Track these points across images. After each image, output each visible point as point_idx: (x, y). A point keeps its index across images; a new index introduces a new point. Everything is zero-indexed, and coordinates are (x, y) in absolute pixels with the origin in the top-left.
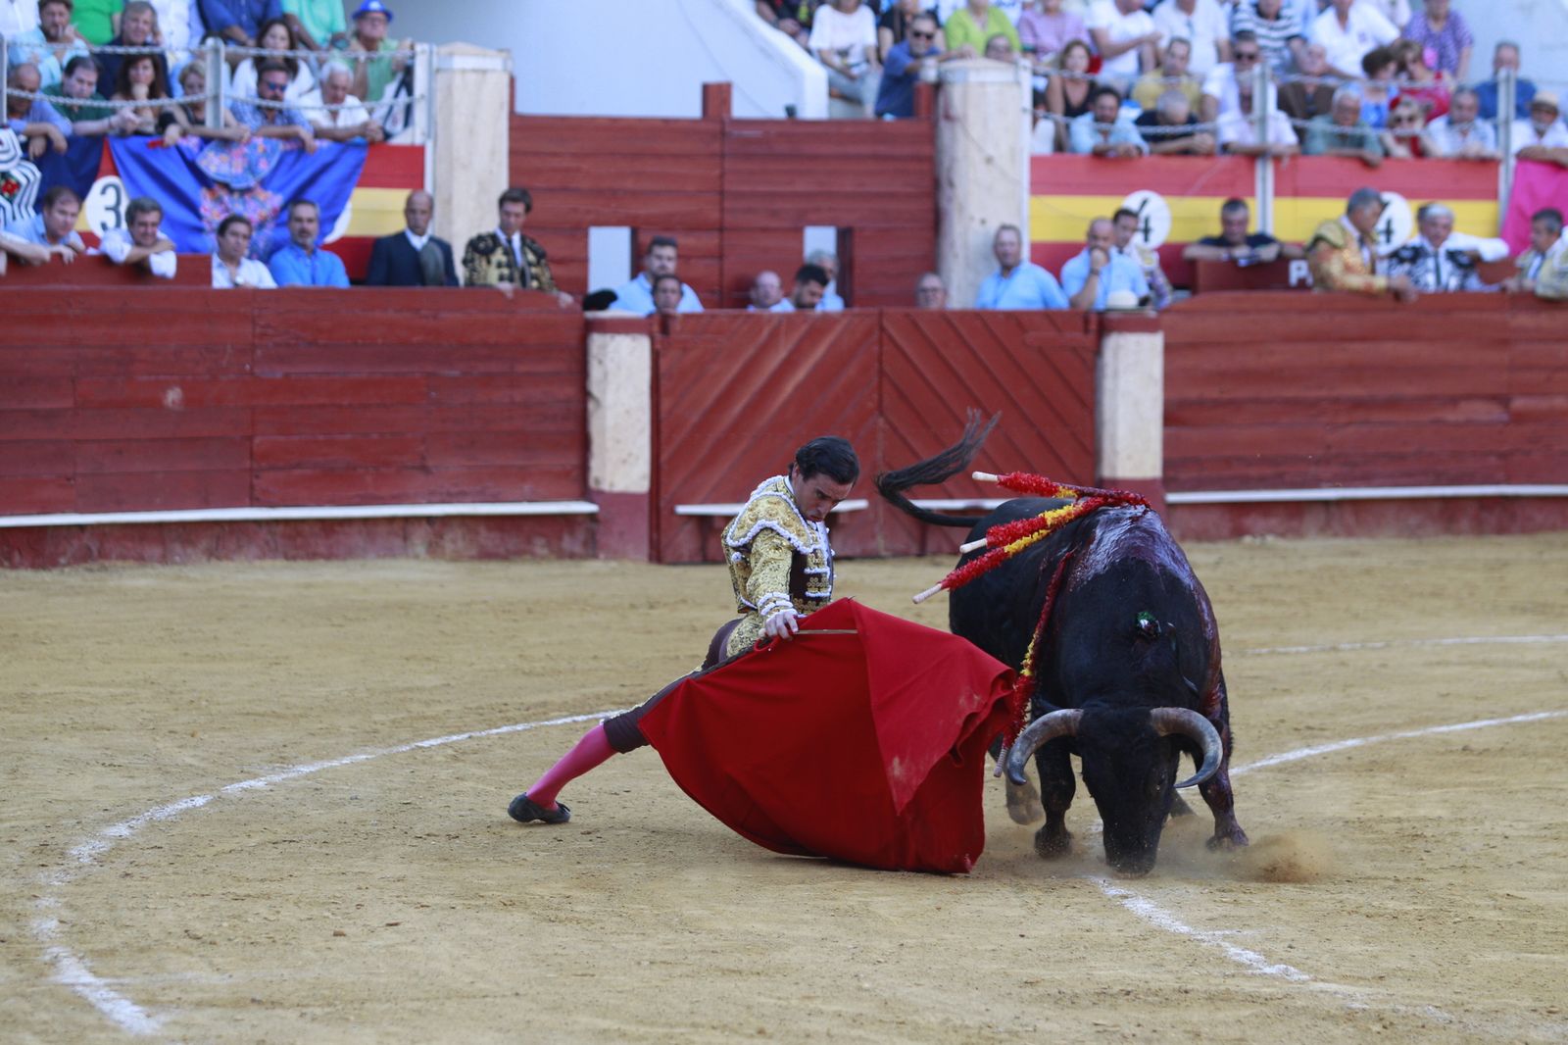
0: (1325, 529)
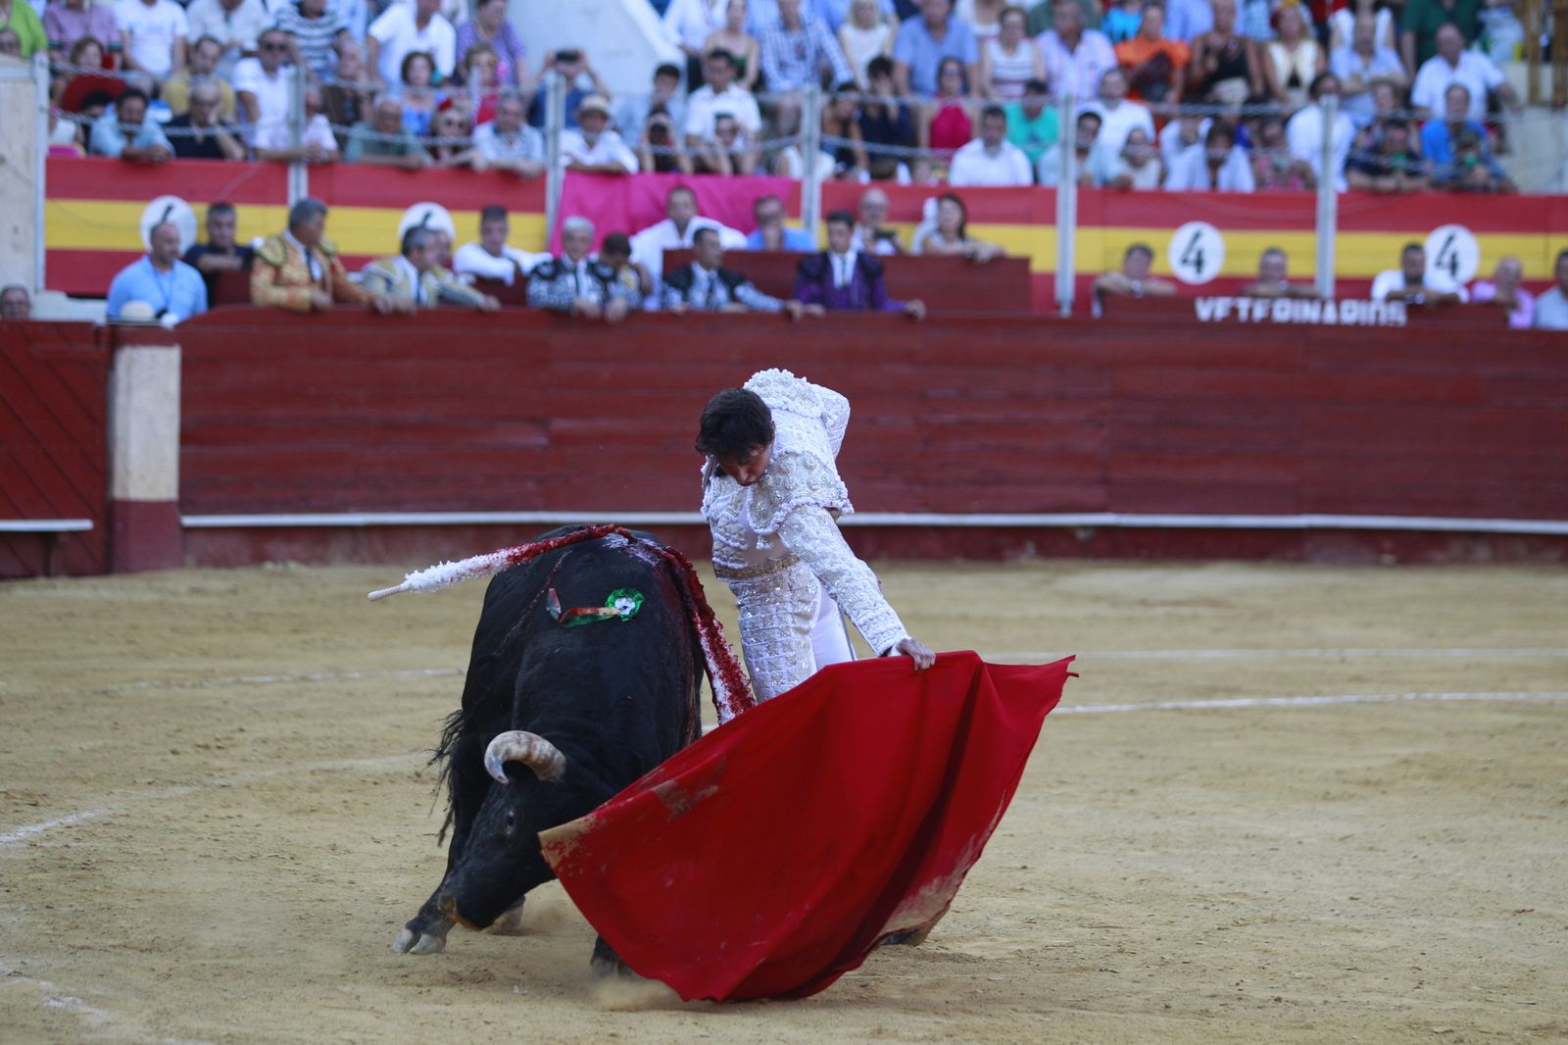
0: (353, 556)
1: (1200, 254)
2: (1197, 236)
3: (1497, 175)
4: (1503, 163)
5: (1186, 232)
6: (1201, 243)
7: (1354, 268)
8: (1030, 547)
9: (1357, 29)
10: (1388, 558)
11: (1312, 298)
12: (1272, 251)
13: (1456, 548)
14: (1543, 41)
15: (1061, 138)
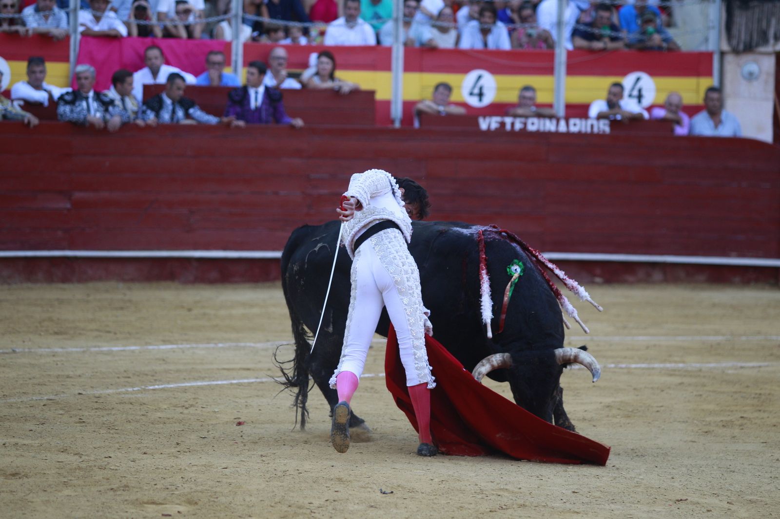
1: (481, 89)
2: (480, 77)
3: (666, 40)
4: (671, 32)
5: (473, 75)
6: (481, 82)
7: (577, 98)
10: (598, 280)
11: (551, 117)
12: (527, 88)
13: (641, 273)
15: (394, 15)
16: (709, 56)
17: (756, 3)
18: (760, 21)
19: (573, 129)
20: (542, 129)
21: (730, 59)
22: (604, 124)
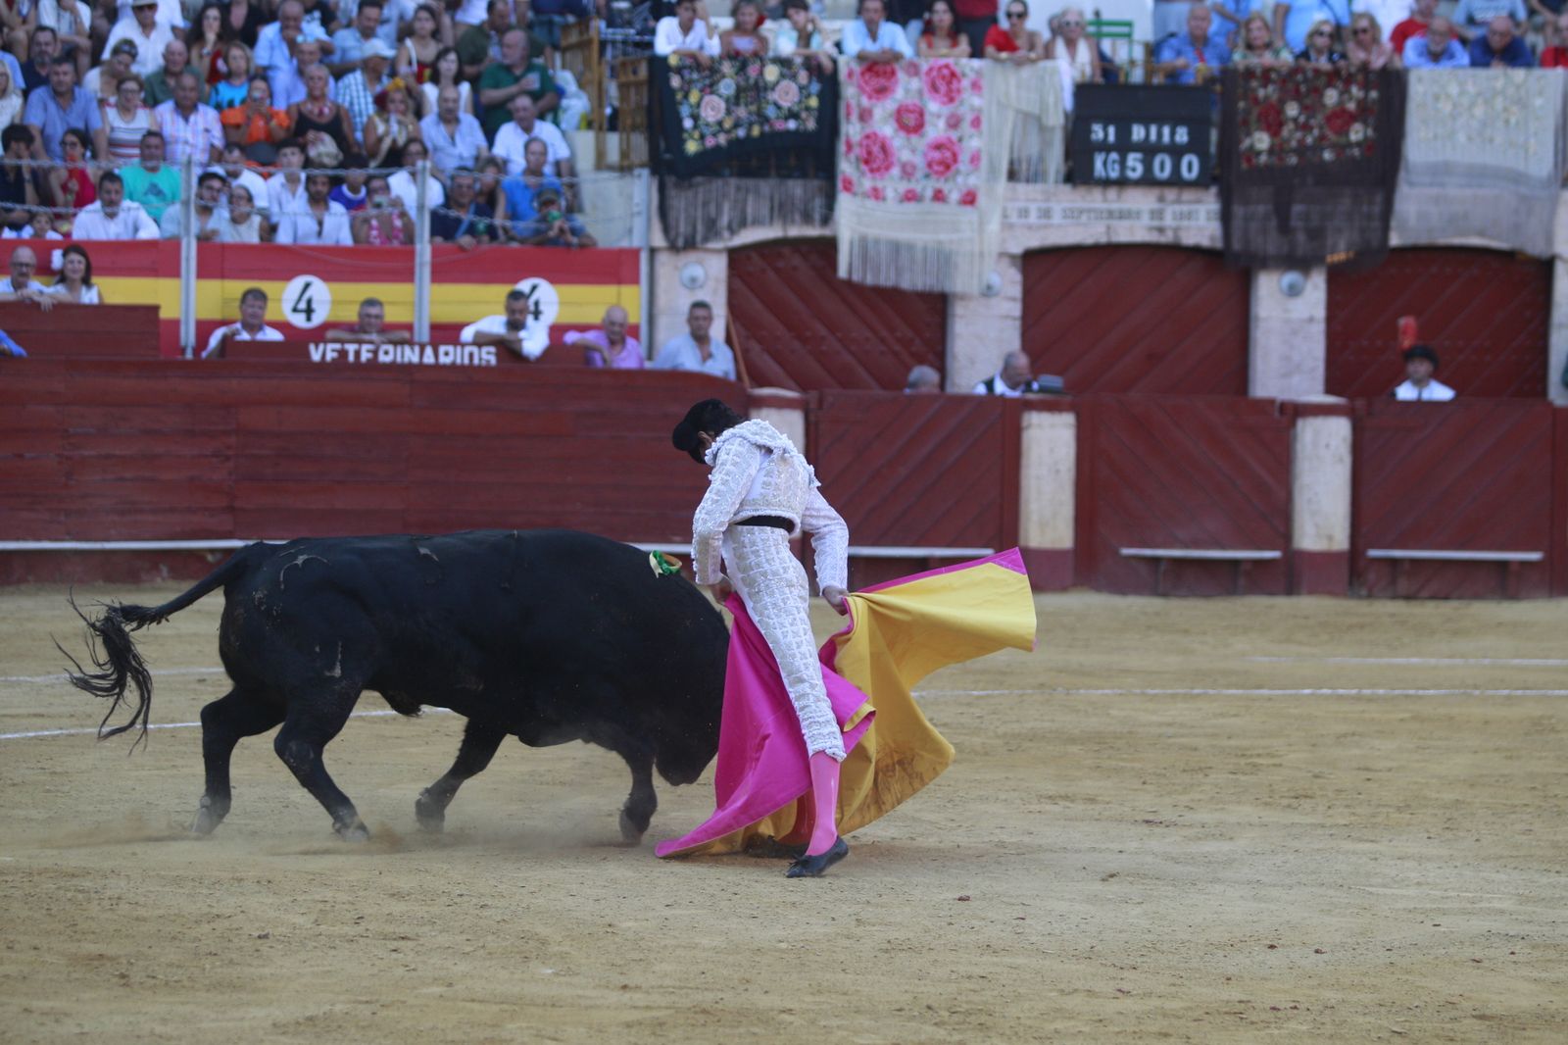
1: (309, 302)
2: (307, 286)
5: (298, 283)
7: (445, 314)
8: (164, 570)
9: (442, 100)
11: (411, 343)
12: (368, 302)
14: (608, 111)
15: (183, 196)
16: (635, 254)
17: (699, 179)
18: (705, 204)
19: (444, 360)
20: (399, 360)
21: (664, 260)
22: (489, 353)
